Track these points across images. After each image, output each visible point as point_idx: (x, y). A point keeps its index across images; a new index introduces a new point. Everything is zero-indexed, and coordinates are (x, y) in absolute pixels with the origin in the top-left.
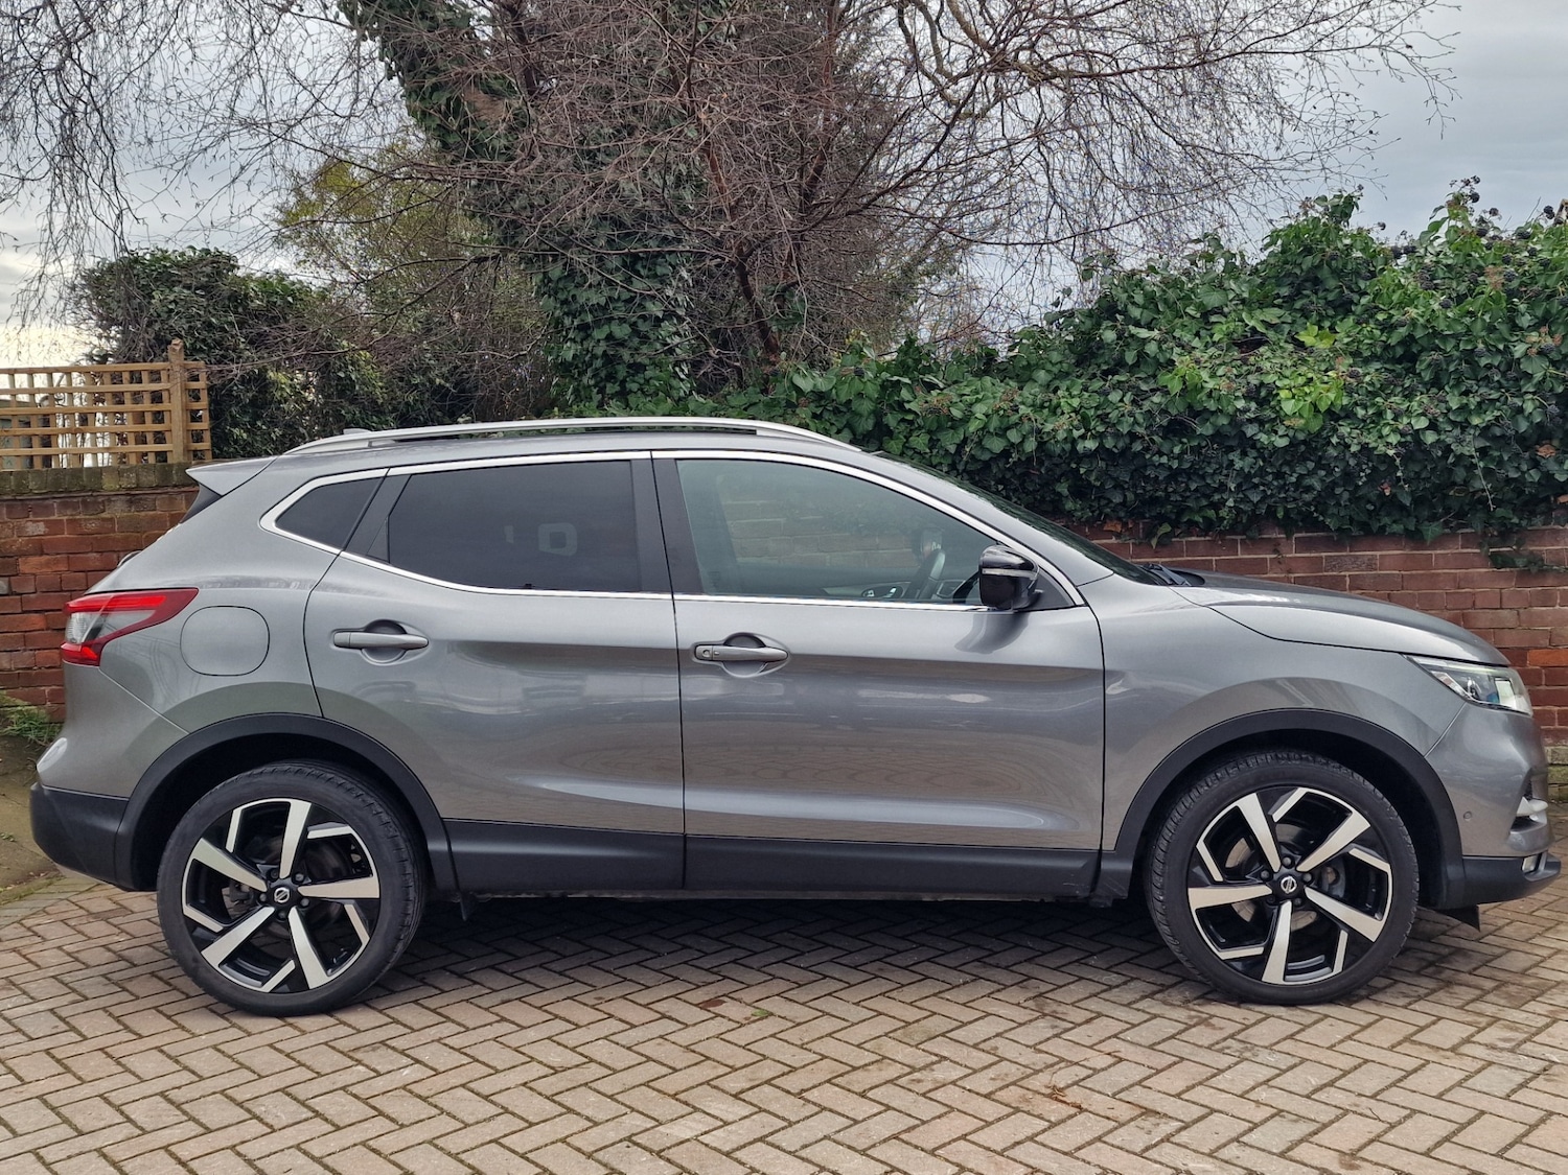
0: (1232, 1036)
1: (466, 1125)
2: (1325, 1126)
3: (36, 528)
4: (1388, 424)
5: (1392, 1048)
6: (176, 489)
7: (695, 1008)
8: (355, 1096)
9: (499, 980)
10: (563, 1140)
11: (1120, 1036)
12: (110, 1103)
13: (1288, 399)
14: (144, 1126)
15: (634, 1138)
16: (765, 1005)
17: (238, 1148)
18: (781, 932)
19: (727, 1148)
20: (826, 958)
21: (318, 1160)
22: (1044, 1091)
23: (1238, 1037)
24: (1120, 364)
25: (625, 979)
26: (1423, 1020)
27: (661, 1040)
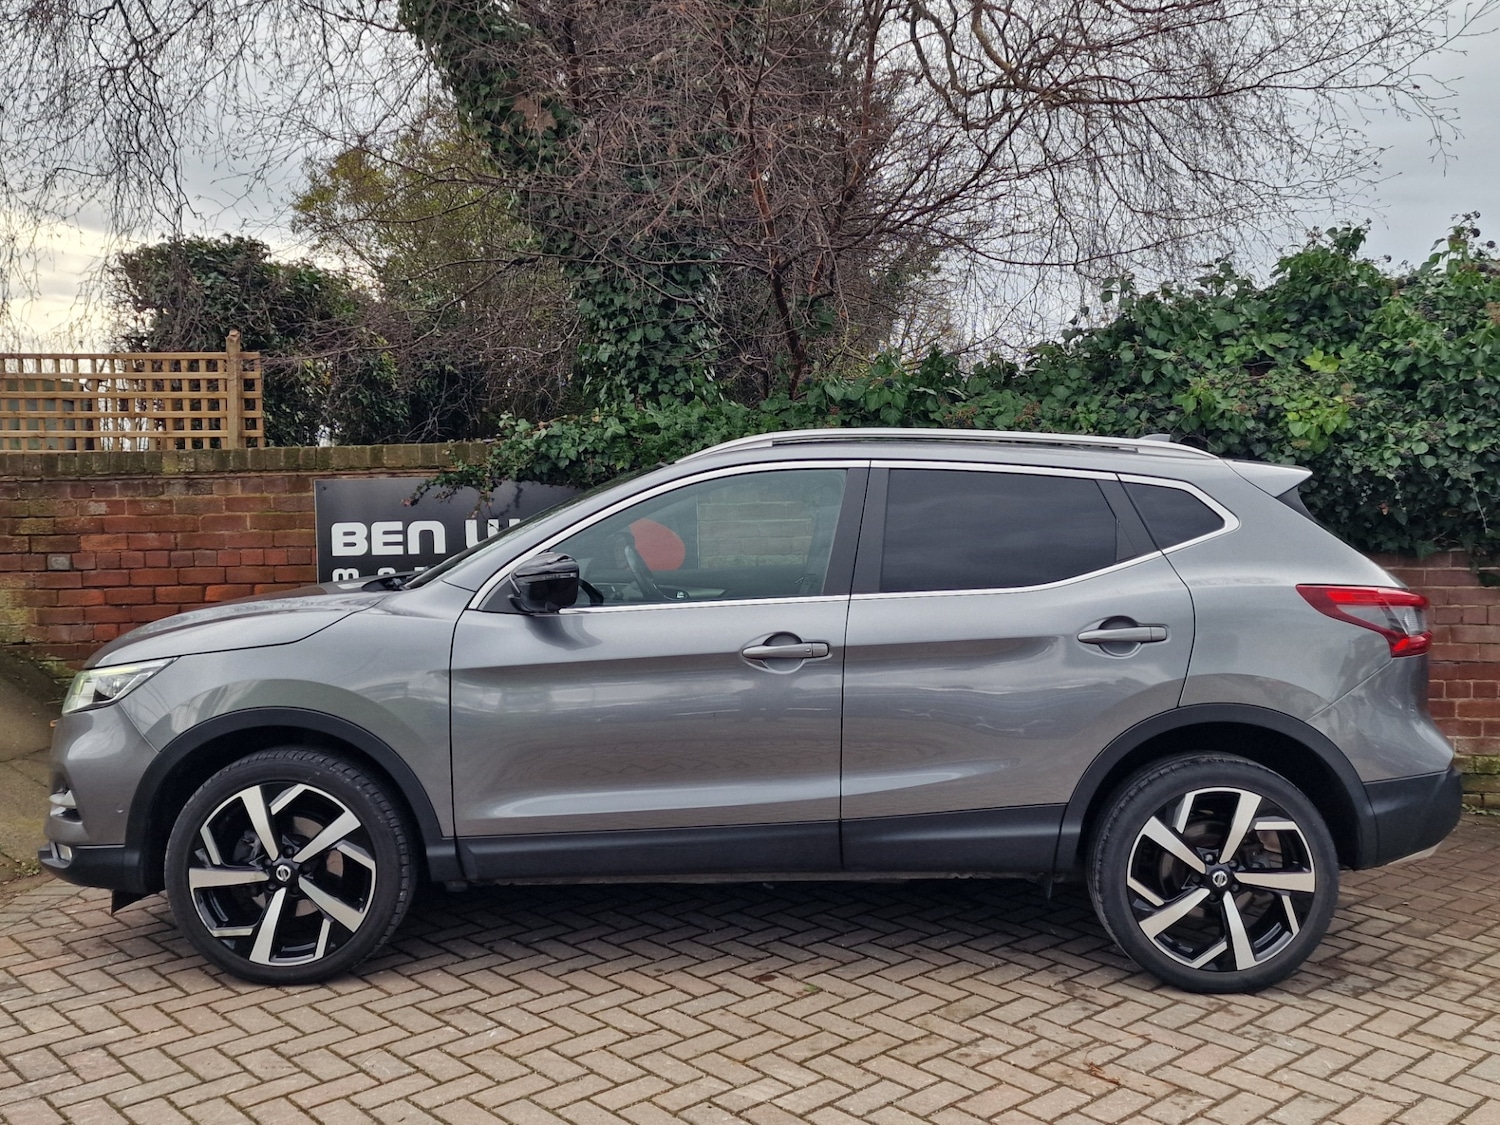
0: (1250, 1022)
1: (557, 1084)
2: (1344, 1107)
3: (97, 508)
4: (1389, 448)
5: (1399, 1037)
6: (232, 475)
7: (750, 982)
8: (449, 1054)
9: (562, 951)
10: (649, 1100)
11: (1148, 1019)
12: (224, 1054)
13: (1295, 421)
14: (261, 1076)
15: (713, 1100)
16: (816, 981)
17: (351, 1098)
18: (819, 913)
19: (800, 1111)
20: (865, 939)
21: (427, 1111)
22: (1083, 1067)
23: (1257, 1023)
24: (1137, 382)
25: (680, 953)
26: (1426, 1013)
27: (723, 1011)
